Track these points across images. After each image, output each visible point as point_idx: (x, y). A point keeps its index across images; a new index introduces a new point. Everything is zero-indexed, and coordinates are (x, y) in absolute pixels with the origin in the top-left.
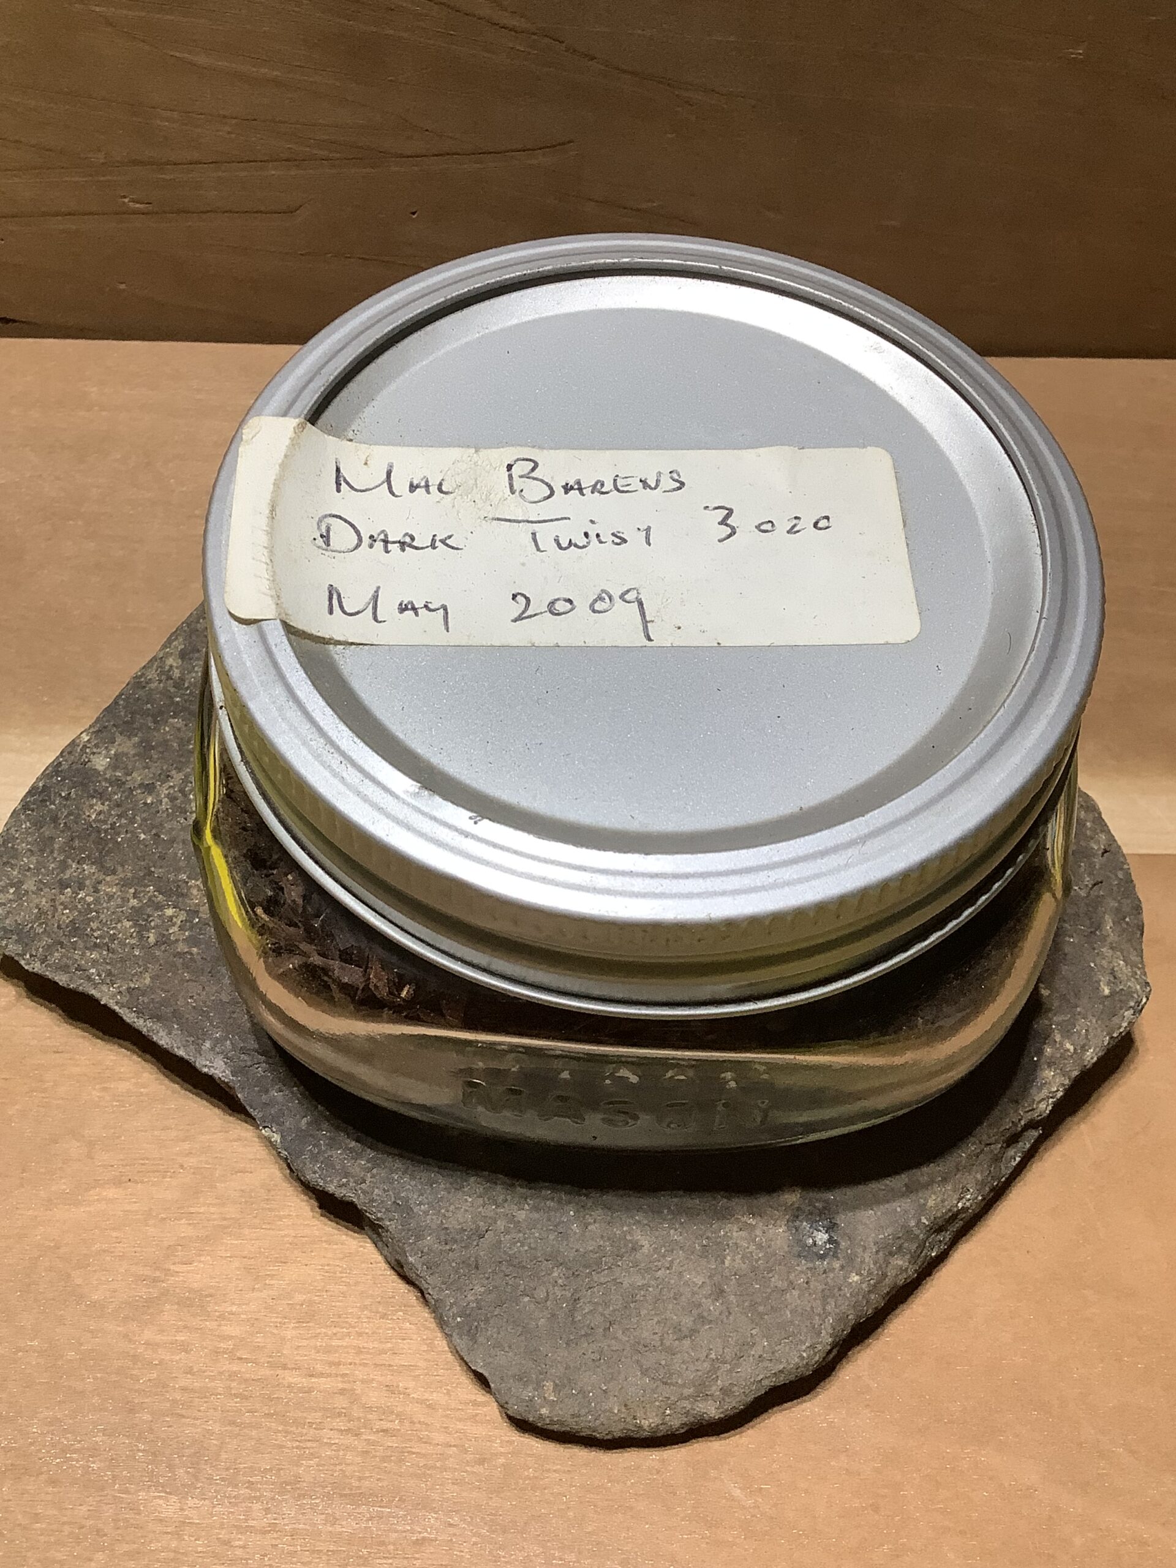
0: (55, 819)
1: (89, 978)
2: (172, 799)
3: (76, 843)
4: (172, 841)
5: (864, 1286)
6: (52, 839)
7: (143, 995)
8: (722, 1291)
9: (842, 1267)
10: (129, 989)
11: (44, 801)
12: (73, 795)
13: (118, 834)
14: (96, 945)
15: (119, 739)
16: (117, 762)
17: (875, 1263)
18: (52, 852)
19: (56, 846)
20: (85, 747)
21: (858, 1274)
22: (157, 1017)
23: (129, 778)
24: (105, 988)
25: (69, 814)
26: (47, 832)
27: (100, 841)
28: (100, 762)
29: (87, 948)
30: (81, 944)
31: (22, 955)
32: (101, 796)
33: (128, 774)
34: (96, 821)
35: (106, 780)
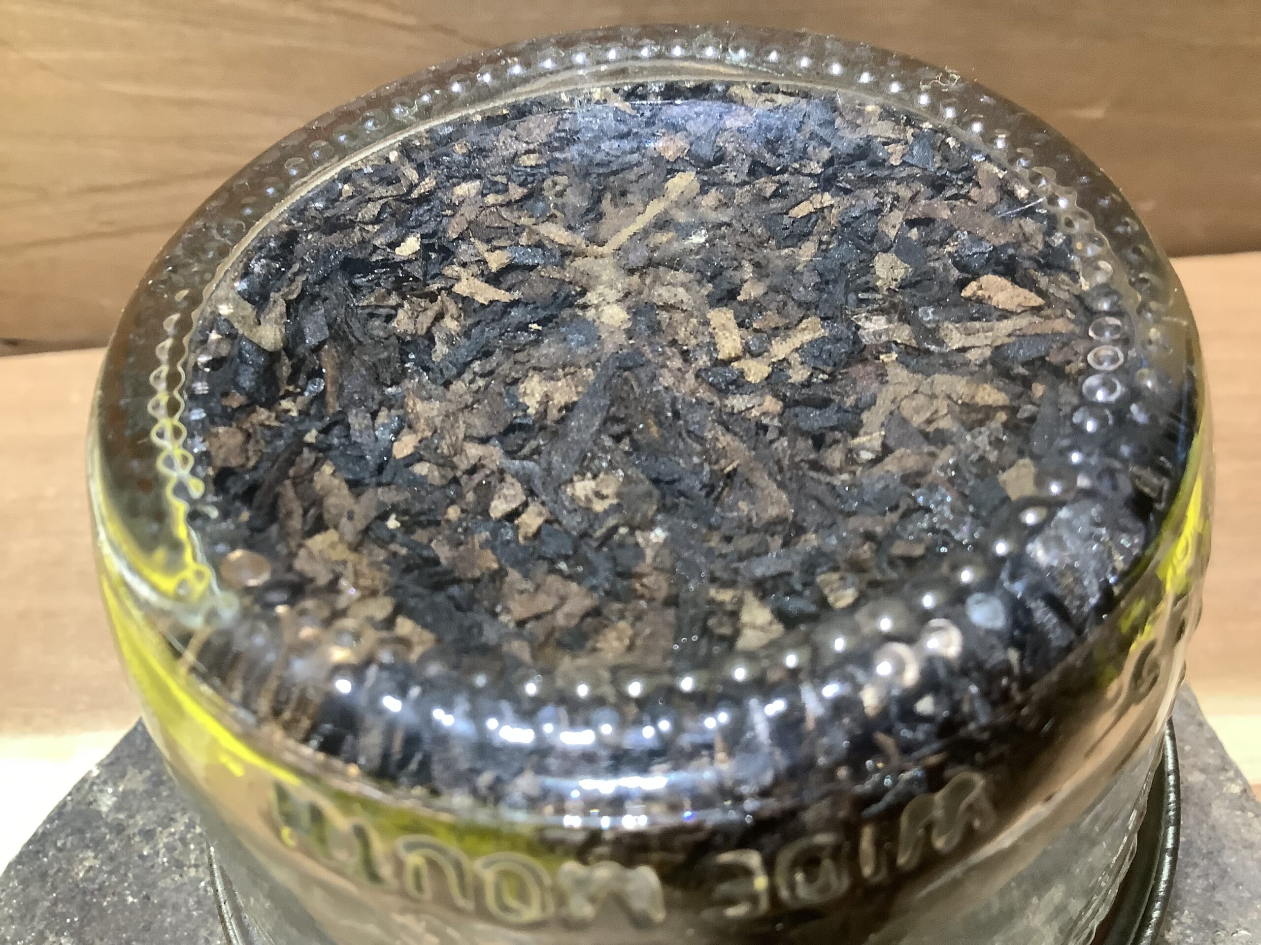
0: (44, 876)
2: (170, 849)
3: (60, 908)
4: (162, 905)
6: (36, 902)
11: (38, 852)
12: (69, 845)
13: (105, 897)
15: (131, 771)
16: (123, 802)
19: (39, 912)
20: (94, 784)
23: (131, 822)
25: (59, 870)
26: (34, 891)
27: (85, 907)
28: (106, 802)
32: (97, 845)
33: (131, 816)
34: (84, 879)
35: (107, 824)
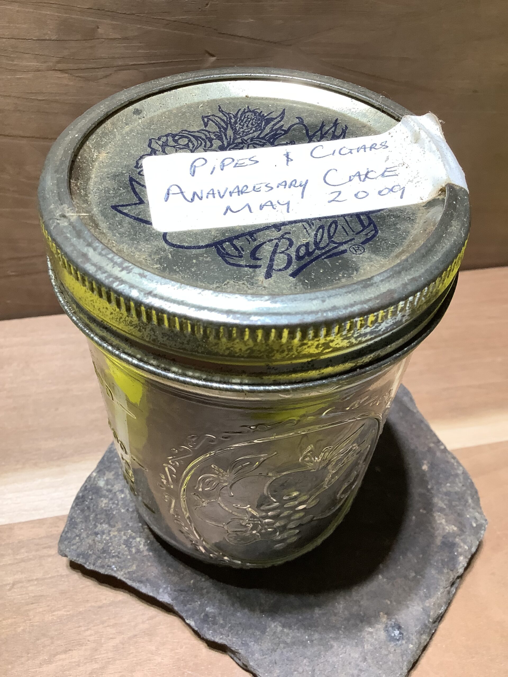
0: (89, 508)
1: (112, 570)
3: (99, 516)
5: (415, 648)
6: (89, 516)
7: (134, 573)
8: (366, 659)
9: (406, 642)
10: (129, 572)
11: (83, 501)
12: (94, 498)
13: (113, 511)
14: (113, 557)
15: (107, 473)
16: (107, 483)
17: (417, 639)
18: (90, 521)
19: (91, 518)
20: (95, 478)
21: (412, 644)
22: (141, 582)
24: (119, 573)
25: (94, 505)
26: (87, 513)
27: (107, 515)
28: (101, 483)
29: (110, 558)
30: (108, 557)
31: (85, 563)
32: (105, 497)
33: (113, 486)
34: (105, 507)
35: (105, 490)
